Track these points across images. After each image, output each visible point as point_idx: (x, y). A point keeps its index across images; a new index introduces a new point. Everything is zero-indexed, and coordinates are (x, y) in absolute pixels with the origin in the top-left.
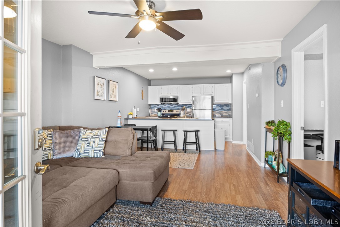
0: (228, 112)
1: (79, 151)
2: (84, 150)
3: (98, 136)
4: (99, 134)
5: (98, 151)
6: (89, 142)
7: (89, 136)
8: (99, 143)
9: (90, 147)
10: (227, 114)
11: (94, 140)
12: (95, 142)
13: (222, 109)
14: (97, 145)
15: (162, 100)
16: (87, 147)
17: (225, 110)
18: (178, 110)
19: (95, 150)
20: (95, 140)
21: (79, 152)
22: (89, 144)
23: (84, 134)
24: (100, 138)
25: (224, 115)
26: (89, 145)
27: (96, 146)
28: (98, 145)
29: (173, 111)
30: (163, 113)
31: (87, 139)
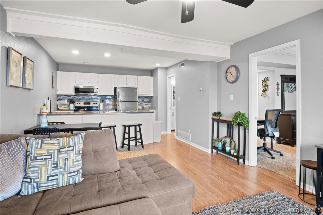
0: (148, 104)
1: (36, 180)
2: (48, 177)
3: (72, 148)
4: (71, 144)
5: (76, 173)
6: (56, 160)
7: (52, 150)
8: (75, 158)
9: (61, 168)
10: (147, 106)
11: (65, 155)
12: (68, 159)
13: (143, 101)
14: (73, 164)
15: (77, 90)
16: (53, 170)
17: (145, 102)
18: (96, 102)
19: (69, 173)
20: (67, 155)
21: (35, 182)
22: (57, 164)
23: (39, 147)
24: (76, 151)
25: (144, 107)
26: (57, 167)
27: (71, 164)
28: (75, 163)
29: (90, 104)
30: (77, 105)
31: (50, 157)
